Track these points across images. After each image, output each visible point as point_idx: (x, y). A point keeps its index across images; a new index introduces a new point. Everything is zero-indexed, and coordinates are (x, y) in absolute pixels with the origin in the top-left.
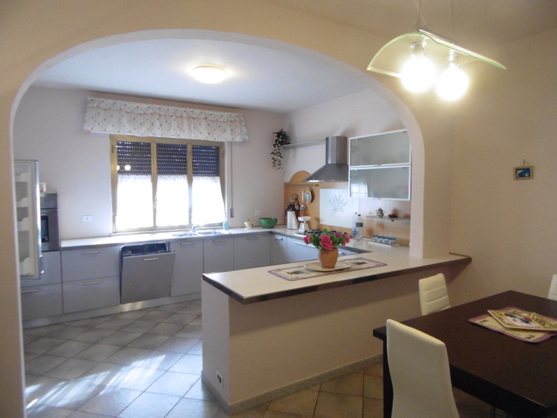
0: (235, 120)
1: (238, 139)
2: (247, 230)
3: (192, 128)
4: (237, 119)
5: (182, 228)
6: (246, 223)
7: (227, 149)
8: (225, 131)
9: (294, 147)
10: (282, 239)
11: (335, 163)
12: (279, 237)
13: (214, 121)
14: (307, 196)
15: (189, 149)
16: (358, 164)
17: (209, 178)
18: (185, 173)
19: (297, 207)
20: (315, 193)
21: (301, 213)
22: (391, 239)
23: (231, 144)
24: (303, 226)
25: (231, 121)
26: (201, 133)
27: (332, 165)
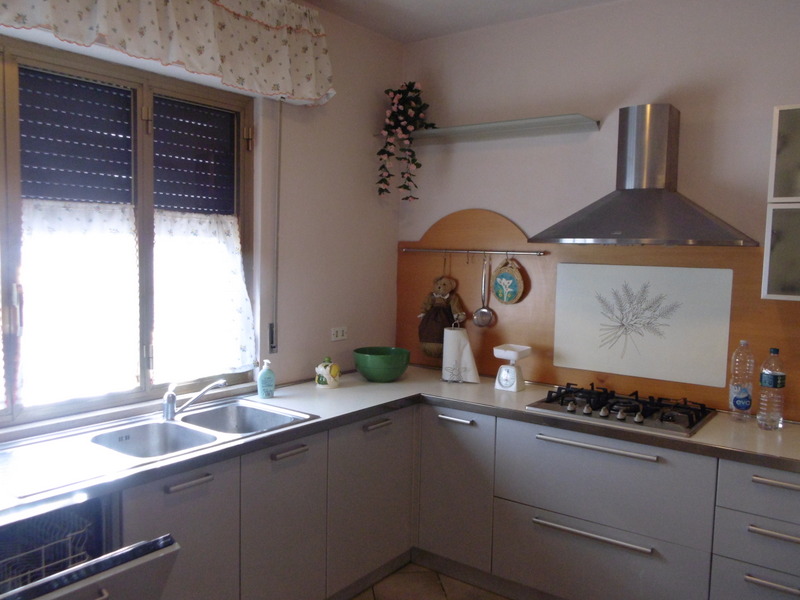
0: (298, 28)
1: (307, 93)
3: (174, 27)
4: (305, 25)
6: (320, 370)
7: (263, 123)
8: (269, 59)
9: (446, 140)
10: (473, 423)
12: (463, 418)
13: (237, 16)
14: (505, 283)
15: (145, 109)
17: (206, 219)
20: (533, 275)
23: (280, 106)
25: (290, 30)
26: (200, 51)
27: (636, 192)
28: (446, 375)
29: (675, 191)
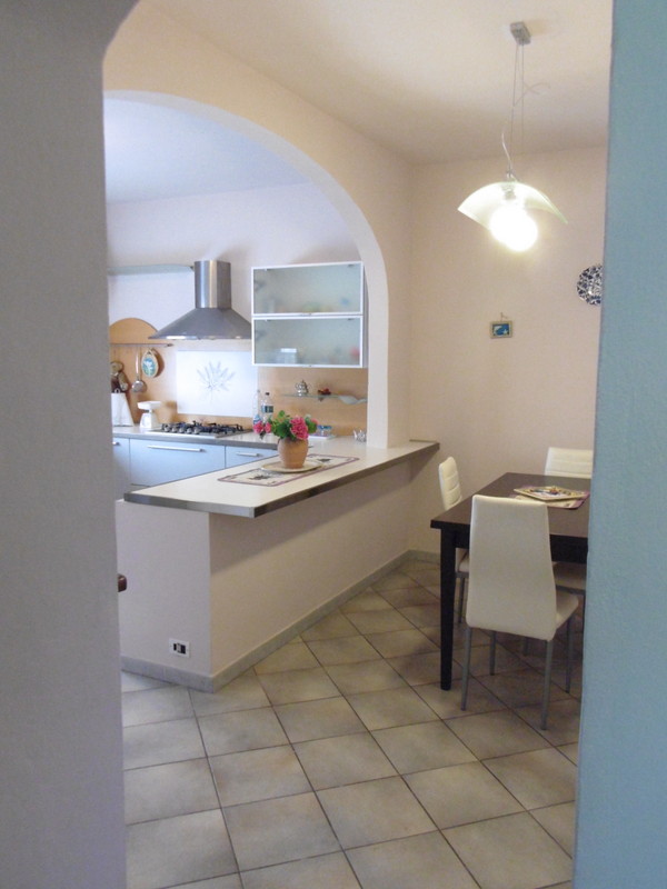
9: (113, 274)
10: (118, 444)
11: (216, 306)
14: (148, 364)
19: (124, 386)
20: (166, 360)
21: (133, 397)
22: (326, 427)
24: (147, 420)
27: (207, 309)
29: (230, 308)
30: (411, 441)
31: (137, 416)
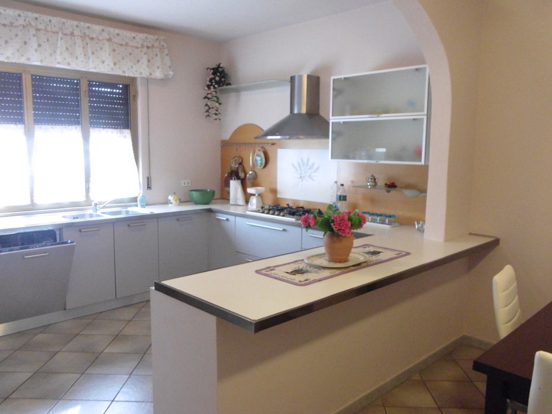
0: (153, 46)
1: (158, 74)
2: (173, 208)
3: (90, 54)
4: (156, 45)
5: (75, 205)
6: (170, 198)
7: (141, 89)
8: (138, 61)
9: (237, 90)
10: (227, 220)
11: (305, 113)
12: (223, 217)
13: (121, 45)
14: (258, 158)
15: (84, 87)
16: (343, 114)
17: (115, 131)
18: (78, 123)
19: (242, 175)
20: (270, 155)
21: (248, 182)
22: (390, 216)
23: (148, 81)
24: (254, 200)
25: (148, 47)
26: (103, 62)
28: (232, 202)
30: (470, 234)
31: (247, 198)
